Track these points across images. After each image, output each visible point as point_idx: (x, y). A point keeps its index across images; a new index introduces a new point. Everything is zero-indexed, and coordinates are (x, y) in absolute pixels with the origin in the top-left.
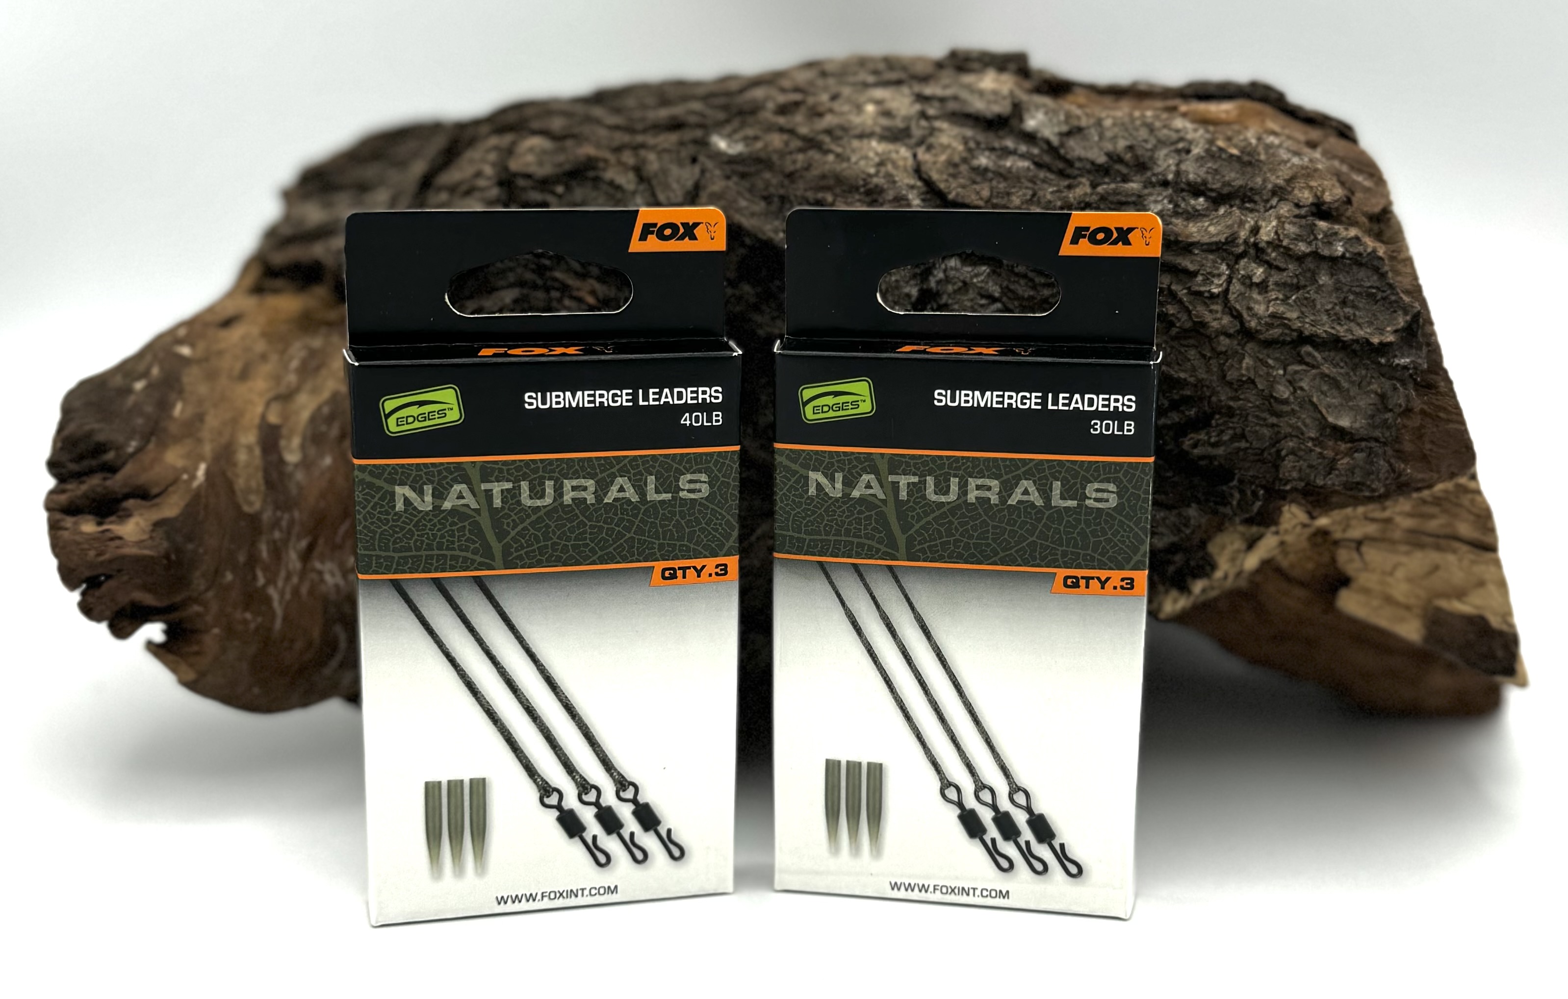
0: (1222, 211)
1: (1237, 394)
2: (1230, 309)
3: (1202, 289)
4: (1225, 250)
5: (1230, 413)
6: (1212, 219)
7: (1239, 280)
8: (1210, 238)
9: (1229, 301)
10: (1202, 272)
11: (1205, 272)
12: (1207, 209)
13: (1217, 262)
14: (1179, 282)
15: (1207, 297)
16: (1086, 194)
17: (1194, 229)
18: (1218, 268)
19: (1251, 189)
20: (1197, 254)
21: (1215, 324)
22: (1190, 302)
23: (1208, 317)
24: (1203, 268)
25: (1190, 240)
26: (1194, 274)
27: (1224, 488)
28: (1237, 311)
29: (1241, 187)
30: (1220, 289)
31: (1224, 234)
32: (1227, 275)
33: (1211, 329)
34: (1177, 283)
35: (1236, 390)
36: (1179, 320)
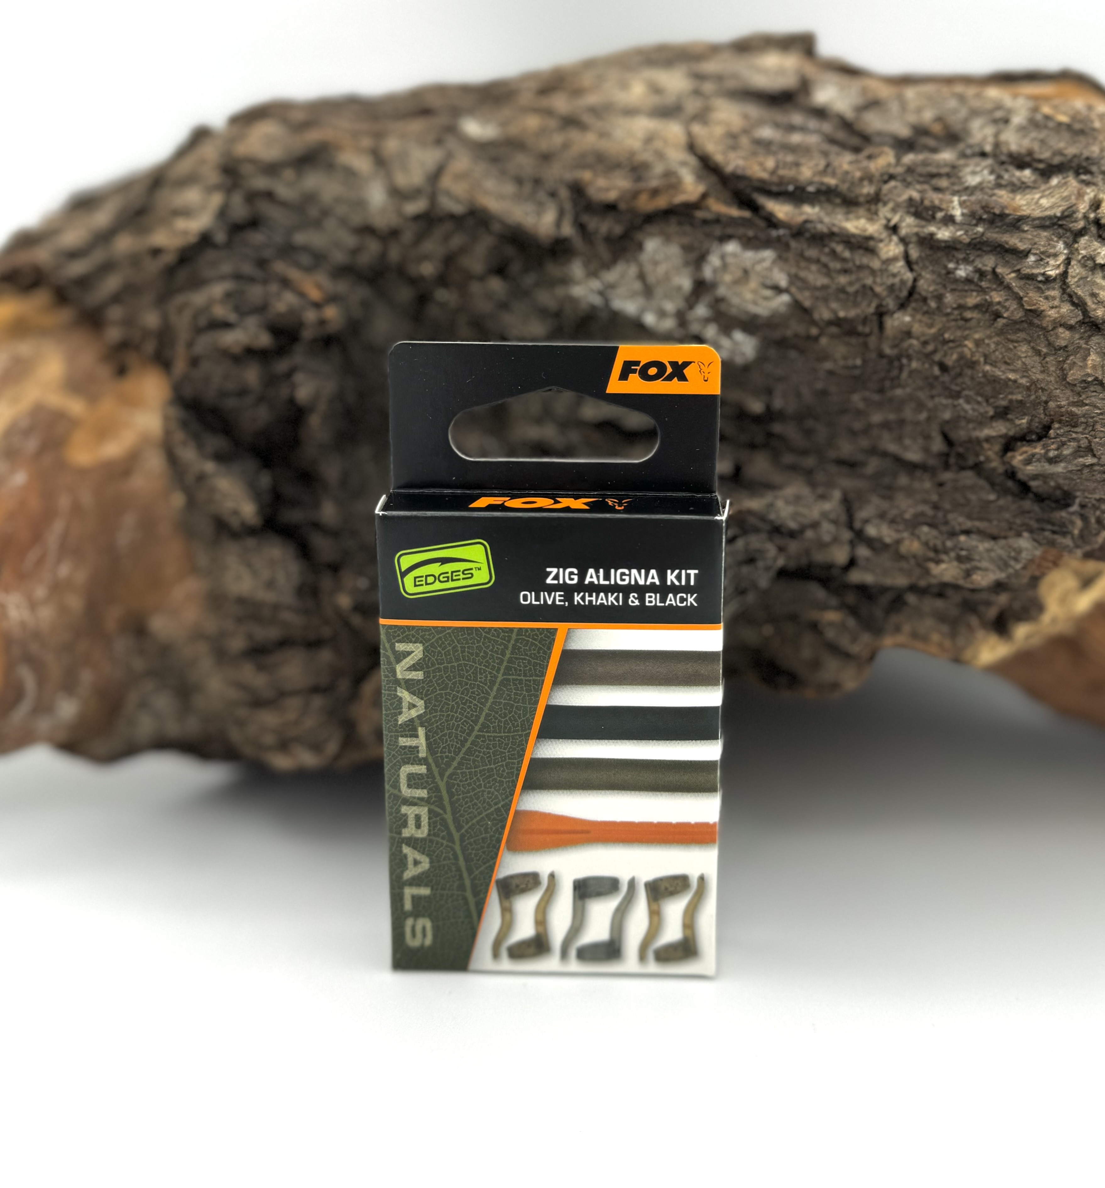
0: (1055, 181)
1: (1081, 398)
2: (1070, 296)
3: (1036, 271)
4: (1061, 226)
5: (1072, 422)
6: (1044, 191)
7: (1079, 261)
8: (1042, 211)
9: (1068, 287)
10: (1034, 251)
11: (1038, 252)
12: (1035, 182)
13: (1052, 240)
14: (1007, 263)
15: (1040, 282)
16: (889, 165)
17: (1023, 202)
18: (1054, 247)
19: (1088, 159)
20: (1027, 231)
21: (1052, 313)
22: (1020, 288)
23: (1044, 305)
24: (1036, 246)
25: (1019, 214)
26: (1026, 254)
27: (1064, 514)
28: (1079, 297)
29: (1075, 156)
30: (1057, 272)
31: (1060, 206)
32: (1065, 254)
33: (1048, 319)
34: (1004, 266)
35: (1079, 394)
36: (1007, 309)
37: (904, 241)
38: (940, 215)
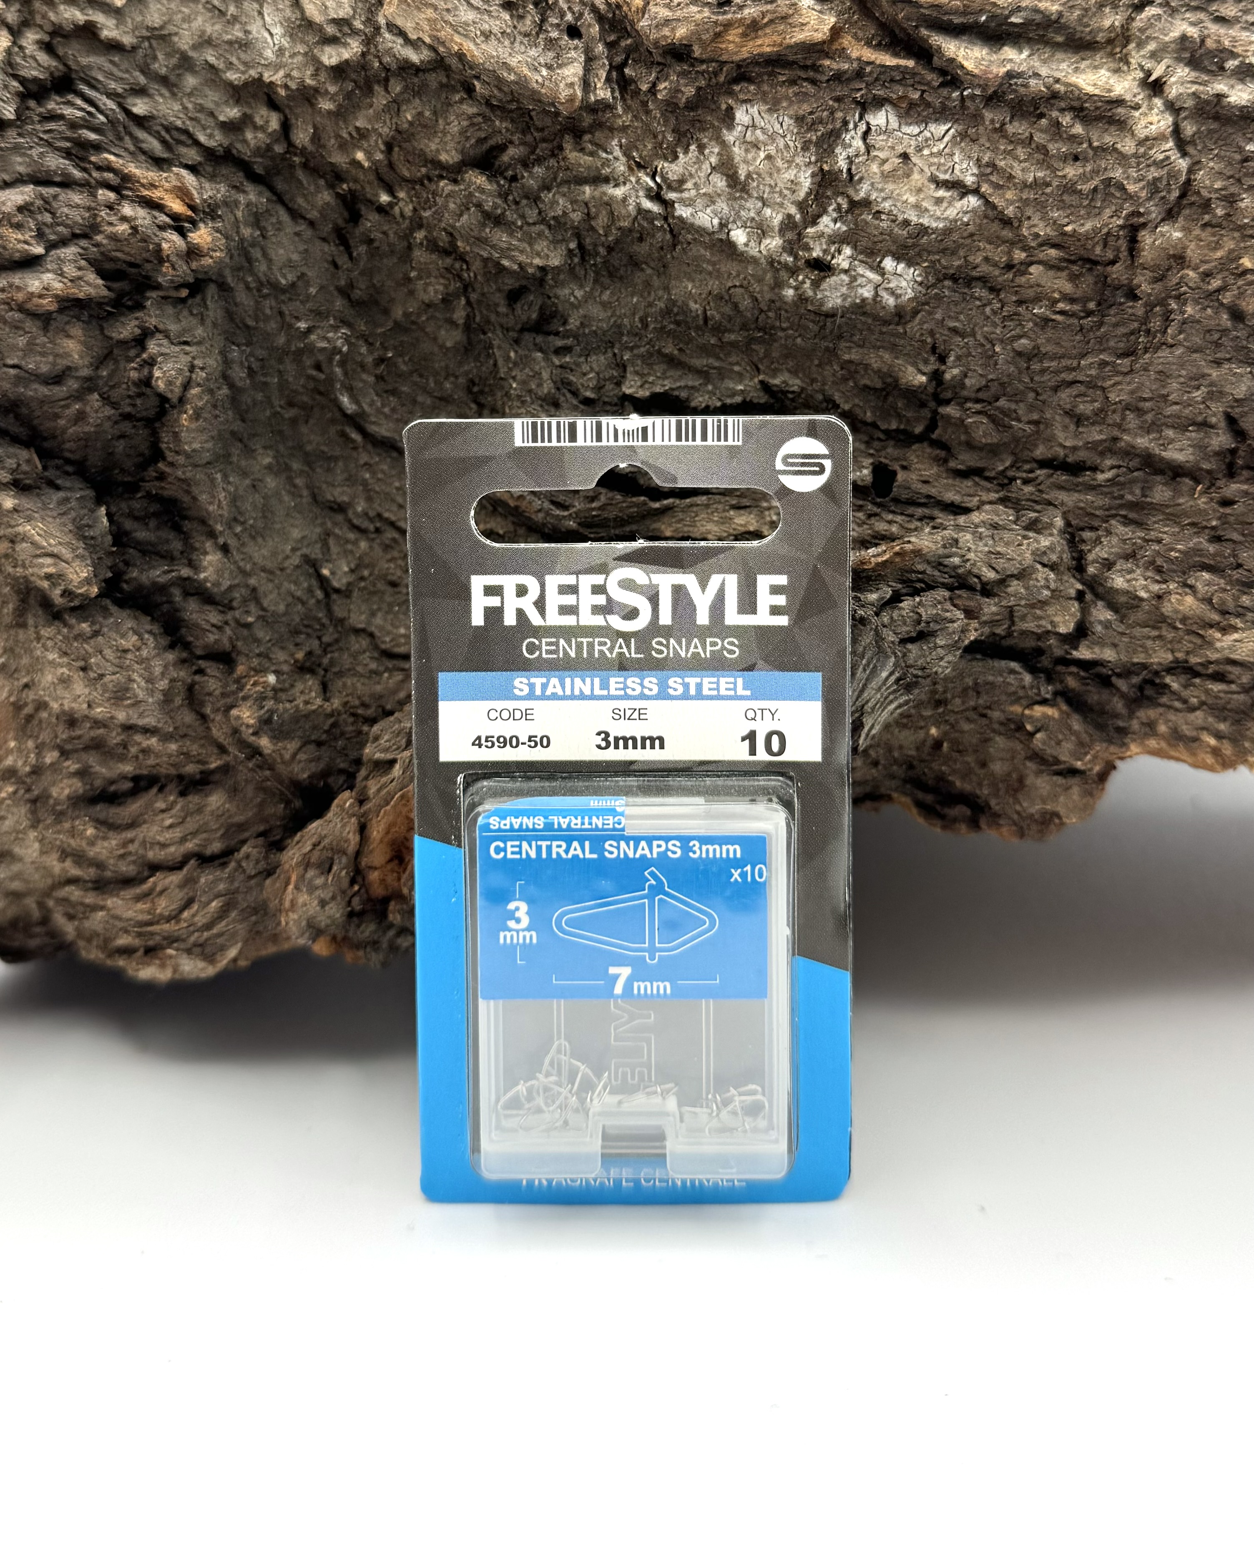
37: (1172, 107)
38: (1231, 64)
